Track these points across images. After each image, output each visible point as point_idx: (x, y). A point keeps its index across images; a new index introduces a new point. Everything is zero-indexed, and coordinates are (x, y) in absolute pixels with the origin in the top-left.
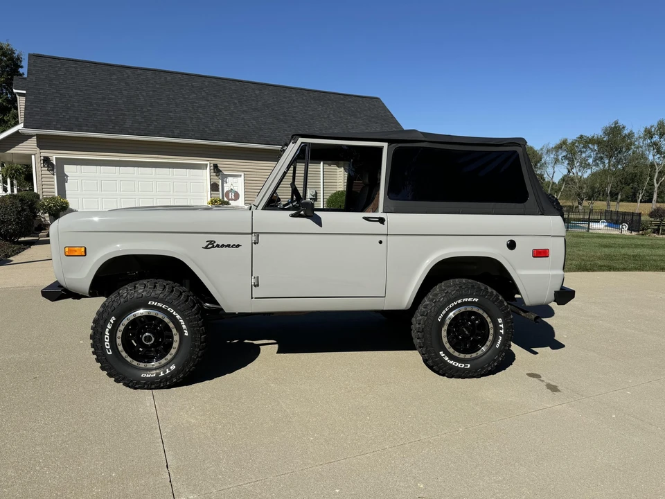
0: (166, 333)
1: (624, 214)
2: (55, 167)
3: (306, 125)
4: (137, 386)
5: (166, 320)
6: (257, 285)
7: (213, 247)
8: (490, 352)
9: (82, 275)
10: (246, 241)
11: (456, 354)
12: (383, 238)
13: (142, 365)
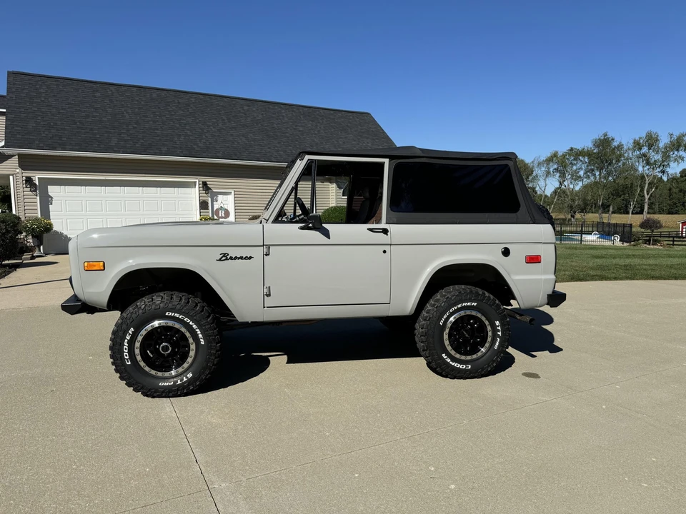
0: (182, 343)
1: (616, 225)
2: (38, 188)
3: (297, 141)
4: (155, 395)
5: (183, 330)
6: (269, 295)
7: (227, 259)
8: (489, 353)
9: (100, 288)
10: (258, 253)
11: (458, 356)
12: (387, 248)
13: (160, 374)
